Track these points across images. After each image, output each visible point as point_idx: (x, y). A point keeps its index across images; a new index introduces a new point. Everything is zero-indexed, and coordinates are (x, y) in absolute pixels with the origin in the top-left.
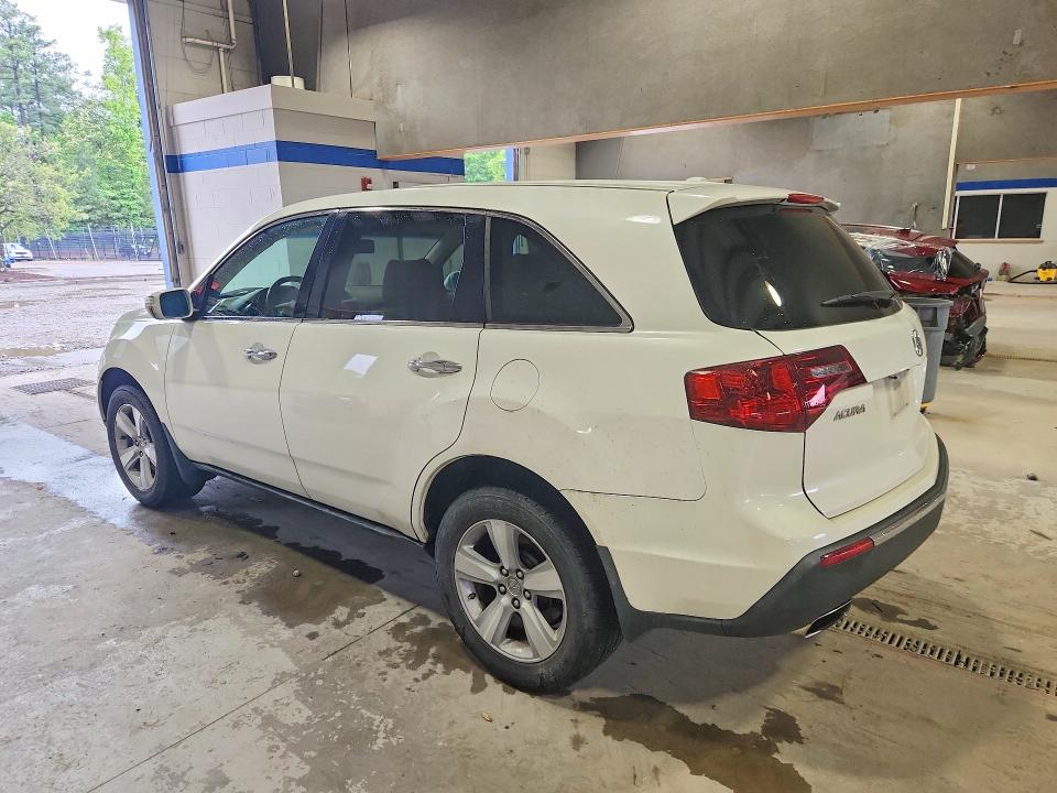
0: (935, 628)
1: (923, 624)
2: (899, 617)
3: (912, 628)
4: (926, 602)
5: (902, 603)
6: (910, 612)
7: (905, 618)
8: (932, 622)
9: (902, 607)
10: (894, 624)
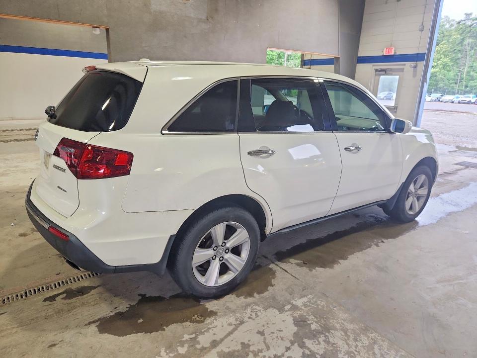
0: (45, 300)
1: (52, 299)
2: (65, 295)
3: (55, 293)
4: (59, 312)
5: (70, 304)
6: (63, 301)
7: (61, 296)
8: (47, 303)
9: (67, 301)
10: (64, 290)
